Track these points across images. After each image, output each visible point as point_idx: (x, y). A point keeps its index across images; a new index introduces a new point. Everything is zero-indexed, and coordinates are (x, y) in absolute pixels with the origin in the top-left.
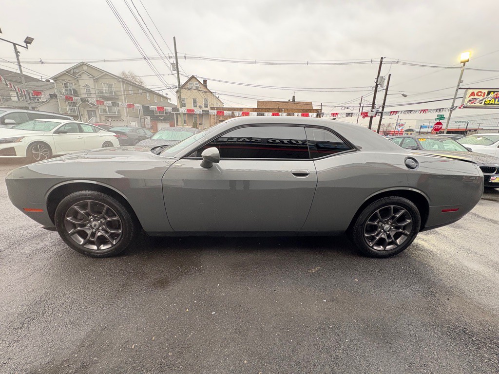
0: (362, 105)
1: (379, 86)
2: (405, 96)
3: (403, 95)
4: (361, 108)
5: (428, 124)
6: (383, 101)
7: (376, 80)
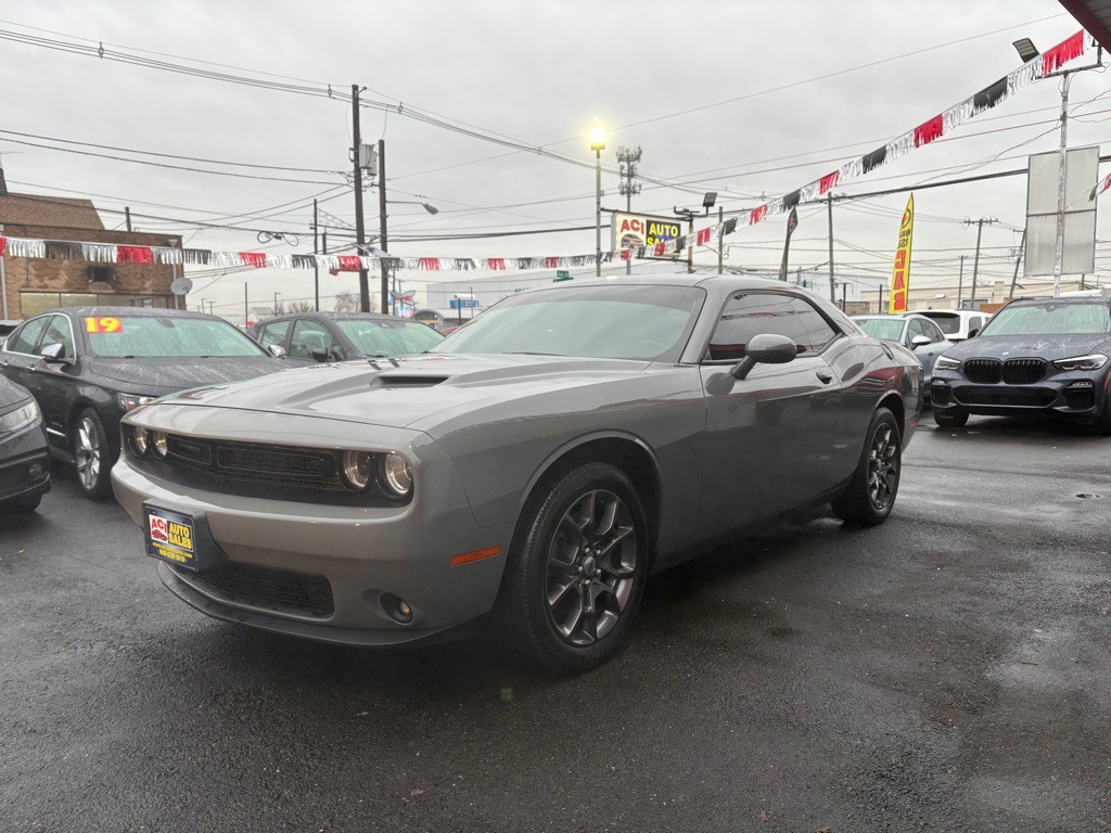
0: (321, 230)
1: (364, 173)
2: (433, 211)
3: (426, 206)
4: (320, 239)
5: (468, 296)
6: (379, 219)
7: (352, 153)
